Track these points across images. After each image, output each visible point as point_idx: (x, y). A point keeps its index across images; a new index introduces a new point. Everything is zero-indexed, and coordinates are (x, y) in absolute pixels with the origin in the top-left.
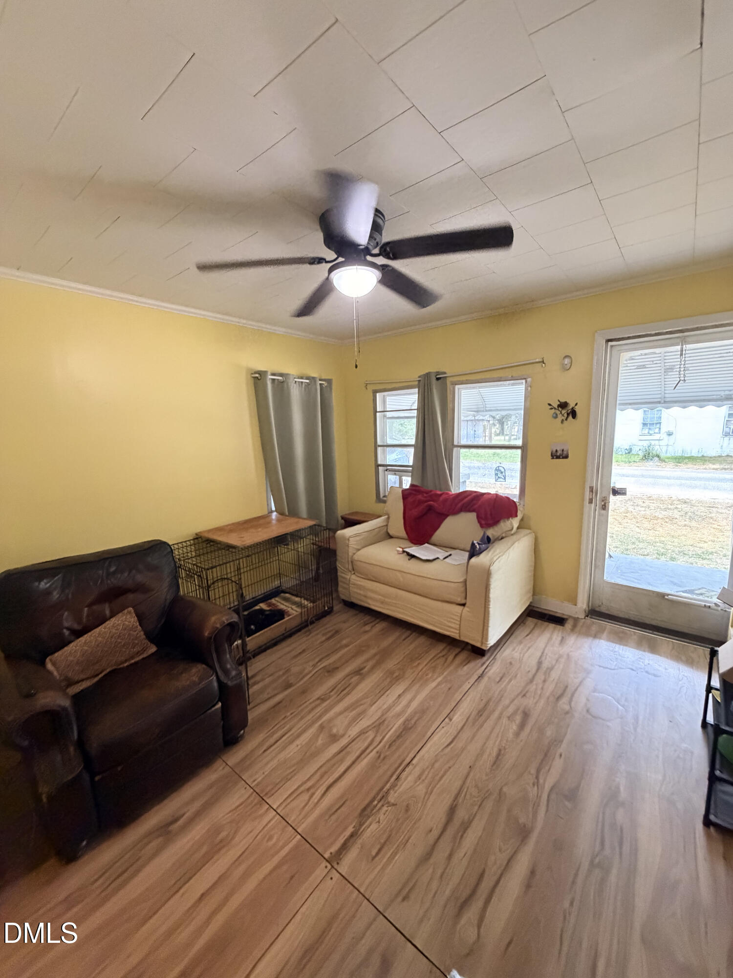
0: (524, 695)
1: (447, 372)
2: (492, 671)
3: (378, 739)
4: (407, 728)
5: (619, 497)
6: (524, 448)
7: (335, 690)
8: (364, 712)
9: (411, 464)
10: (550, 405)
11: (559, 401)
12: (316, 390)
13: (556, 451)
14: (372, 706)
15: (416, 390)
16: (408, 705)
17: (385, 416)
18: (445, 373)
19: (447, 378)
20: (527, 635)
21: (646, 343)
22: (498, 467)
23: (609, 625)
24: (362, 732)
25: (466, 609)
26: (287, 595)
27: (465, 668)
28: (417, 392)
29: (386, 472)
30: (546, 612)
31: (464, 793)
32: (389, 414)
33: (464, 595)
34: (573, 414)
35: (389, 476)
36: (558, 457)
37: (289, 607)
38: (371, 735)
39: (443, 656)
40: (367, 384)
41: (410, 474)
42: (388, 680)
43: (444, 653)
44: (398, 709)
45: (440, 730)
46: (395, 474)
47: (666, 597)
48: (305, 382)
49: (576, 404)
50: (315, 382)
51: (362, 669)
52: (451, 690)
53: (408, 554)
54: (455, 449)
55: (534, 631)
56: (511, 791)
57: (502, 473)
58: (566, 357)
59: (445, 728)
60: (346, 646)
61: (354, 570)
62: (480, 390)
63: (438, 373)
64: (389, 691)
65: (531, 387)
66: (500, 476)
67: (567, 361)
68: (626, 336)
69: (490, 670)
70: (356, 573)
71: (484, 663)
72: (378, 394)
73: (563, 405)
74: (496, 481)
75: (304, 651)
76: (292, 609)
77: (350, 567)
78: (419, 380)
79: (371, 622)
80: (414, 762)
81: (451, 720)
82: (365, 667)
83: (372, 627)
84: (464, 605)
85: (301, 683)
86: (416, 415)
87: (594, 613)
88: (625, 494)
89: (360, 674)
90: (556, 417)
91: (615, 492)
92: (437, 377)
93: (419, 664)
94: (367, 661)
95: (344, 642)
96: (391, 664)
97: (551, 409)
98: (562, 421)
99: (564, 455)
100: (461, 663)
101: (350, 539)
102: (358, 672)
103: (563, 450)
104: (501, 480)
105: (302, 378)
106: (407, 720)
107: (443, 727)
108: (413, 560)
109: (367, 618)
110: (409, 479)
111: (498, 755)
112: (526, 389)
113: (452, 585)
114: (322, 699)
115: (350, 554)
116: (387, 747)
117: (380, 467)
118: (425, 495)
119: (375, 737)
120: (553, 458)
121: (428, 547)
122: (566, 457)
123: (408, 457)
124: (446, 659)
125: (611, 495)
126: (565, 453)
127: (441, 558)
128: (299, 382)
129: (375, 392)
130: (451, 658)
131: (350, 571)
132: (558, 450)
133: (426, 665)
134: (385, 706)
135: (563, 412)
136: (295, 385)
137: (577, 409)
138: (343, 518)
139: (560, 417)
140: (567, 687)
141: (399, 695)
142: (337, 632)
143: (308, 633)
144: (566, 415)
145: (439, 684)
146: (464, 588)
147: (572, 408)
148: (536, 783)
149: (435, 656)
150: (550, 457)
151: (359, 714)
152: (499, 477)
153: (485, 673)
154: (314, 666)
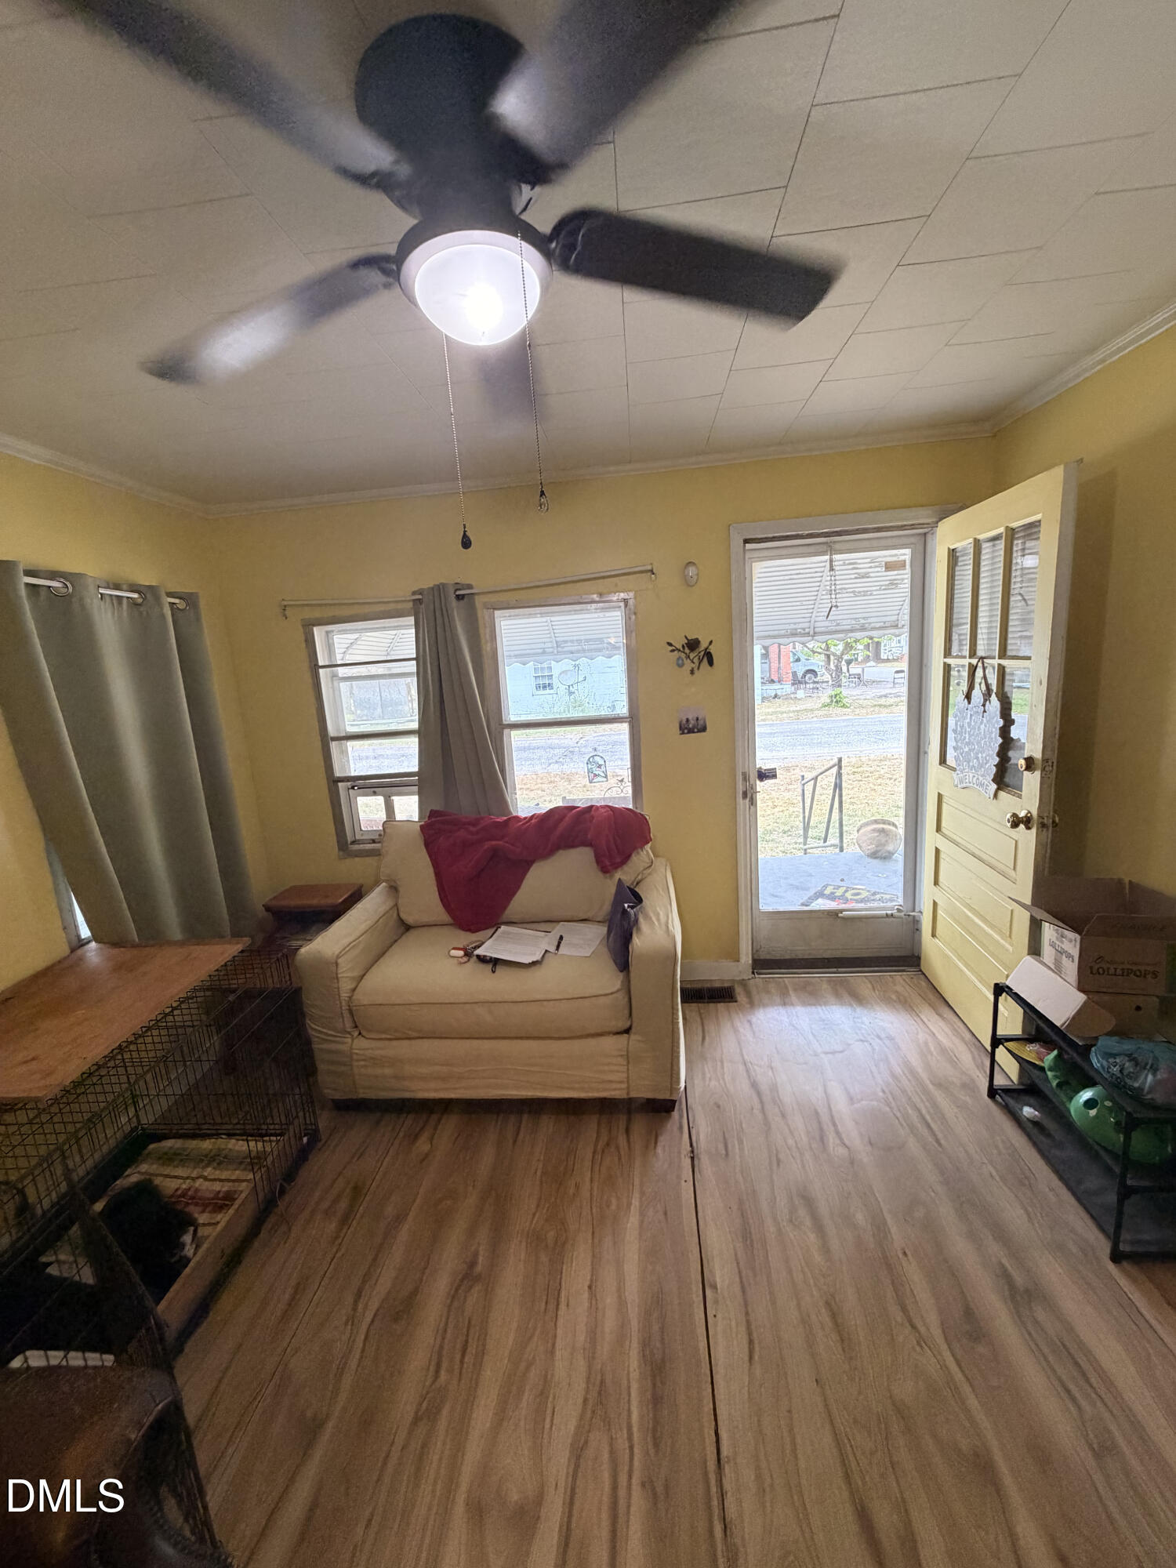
0: (779, 1162)
1: (473, 584)
2: (702, 1137)
3: (622, 1444)
4: (657, 1369)
5: (769, 782)
6: (633, 719)
7: (445, 1365)
8: (546, 1380)
9: (416, 769)
10: (670, 644)
11: (686, 637)
12: (163, 616)
13: (688, 720)
14: (552, 1352)
15: (411, 620)
16: (621, 1303)
17: (334, 676)
18: (470, 587)
19: (476, 597)
20: (704, 1038)
21: (801, 548)
22: (593, 757)
23: (788, 978)
24: (578, 1452)
25: (633, 1037)
26: (168, 1144)
27: (659, 1150)
28: (413, 623)
29: (351, 791)
30: (699, 986)
31: (851, 1458)
32: (342, 672)
33: (627, 1012)
34: (709, 657)
35: (358, 798)
36: (691, 731)
37: (193, 1179)
38: (598, 1441)
39: (608, 1144)
40: (285, 606)
41: (416, 788)
42: (544, 1258)
43: (604, 1138)
44: (609, 1324)
45: (716, 1325)
46: (375, 793)
47: (840, 915)
48: (128, 598)
49: (711, 642)
50: (157, 598)
51: (472, 1264)
52: (668, 1213)
53: (482, 959)
54: (506, 731)
55: (706, 1028)
56: (906, 1389)
57: (600, 766)
58: (690, 563)
59: (719, 1316)
60: (400, 1218)
61: (359, 1026)
62: (553, 619)
63: (458, 586)
64: (563, 1294)
65: (635, 614)
66: (597, 773)
67: (691, 571)
68: (770, 535)
69: (698, 1134)
70: (364, 1033)
71: (681, 1127)
72: (316, 630)
73: (693, 645)
74: (591, 782)
75: (299, 1289)
76: (206, 1179)
77: (348, 1025)
78: (414, 600)
79: (422, 1129)
80: (725, 1452)
81: (714, 1287)
82: (476, 1254)
83: (431, 1139)
84: (627, 1031)
85: (343, 1397)
86: (414, 669)
87: (762, 964)
88: (774, 776)
89: (478, 1278)
90: (681, 666)
91: (763, 775)
92: (458, 593)
93: (577, 1186)
94: (471, 1232)
95: (390, 1210)
96: (525, 1213)
97: (673, 651)
98: (692, 672)
99: (699, 727)
100: (647, 1147)
101: (340, 961)
102: (468, 1277)
103: (697, 719)
104: (599, 779)
105: (117, 587)
106: (645, 1344)
107: (715, 1316)
108: (499, 969)
109: (409, 1121)
110: (414, 801)
111: (834, 1316)
112: (628, 619)
113: (602, 1000)
114: (427, 1414)
115: (344, 995)
116: (652, 1452)
117: (340, 784)
118: (472, 829)
119: (612, 1441)
120: (683, 733)
121: (509, 933)
122: (704, 729)
123: (405, 757)
124: (618, 1148)
125: (758, 782)
126: (701, 722)
127: (552, 949)
128: (111, 595)
129: (308, 626)
130: (622, 1140)
131: (349, 1033)
132: (690, 718)
133: (592, 1180)
134: (581, 1338)
135: (692, 655)
136: (102, 603)
137: (712, 649)
138: (268, 908)
139: (688, 665)
140: (817, 1113)
141: (590, 1287)
142: (357, 1191)
143: (284, 1228)
144: (696, 660)
145: (642, 1214)
146: (626, 999)
147: (706, 649)
148: (921, 1341)
149: (594, 1152)
150: (679, 732)
151: (543, 1394)
152: (595, 775)
153: (694, 1144)
154: (352, 1320)
